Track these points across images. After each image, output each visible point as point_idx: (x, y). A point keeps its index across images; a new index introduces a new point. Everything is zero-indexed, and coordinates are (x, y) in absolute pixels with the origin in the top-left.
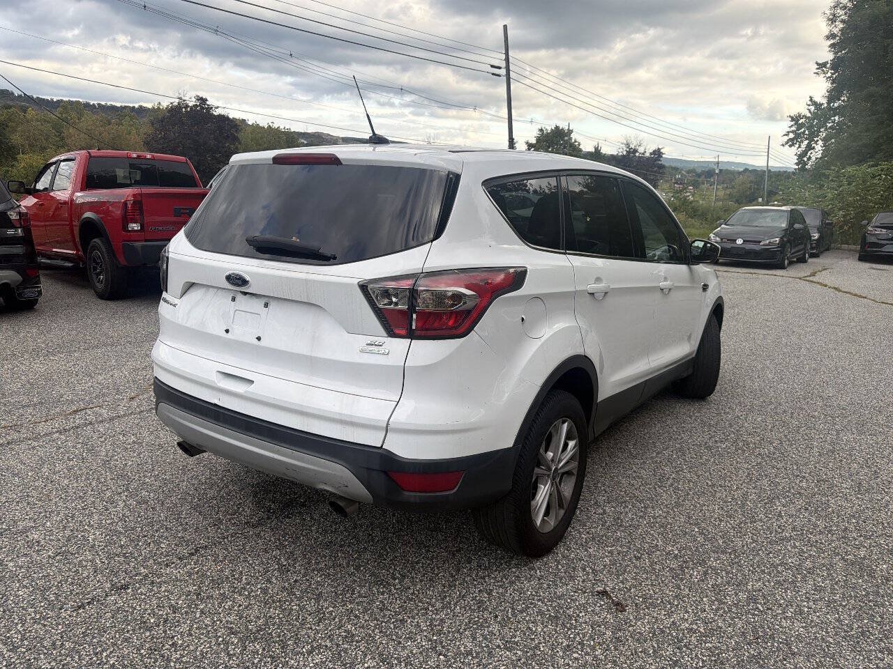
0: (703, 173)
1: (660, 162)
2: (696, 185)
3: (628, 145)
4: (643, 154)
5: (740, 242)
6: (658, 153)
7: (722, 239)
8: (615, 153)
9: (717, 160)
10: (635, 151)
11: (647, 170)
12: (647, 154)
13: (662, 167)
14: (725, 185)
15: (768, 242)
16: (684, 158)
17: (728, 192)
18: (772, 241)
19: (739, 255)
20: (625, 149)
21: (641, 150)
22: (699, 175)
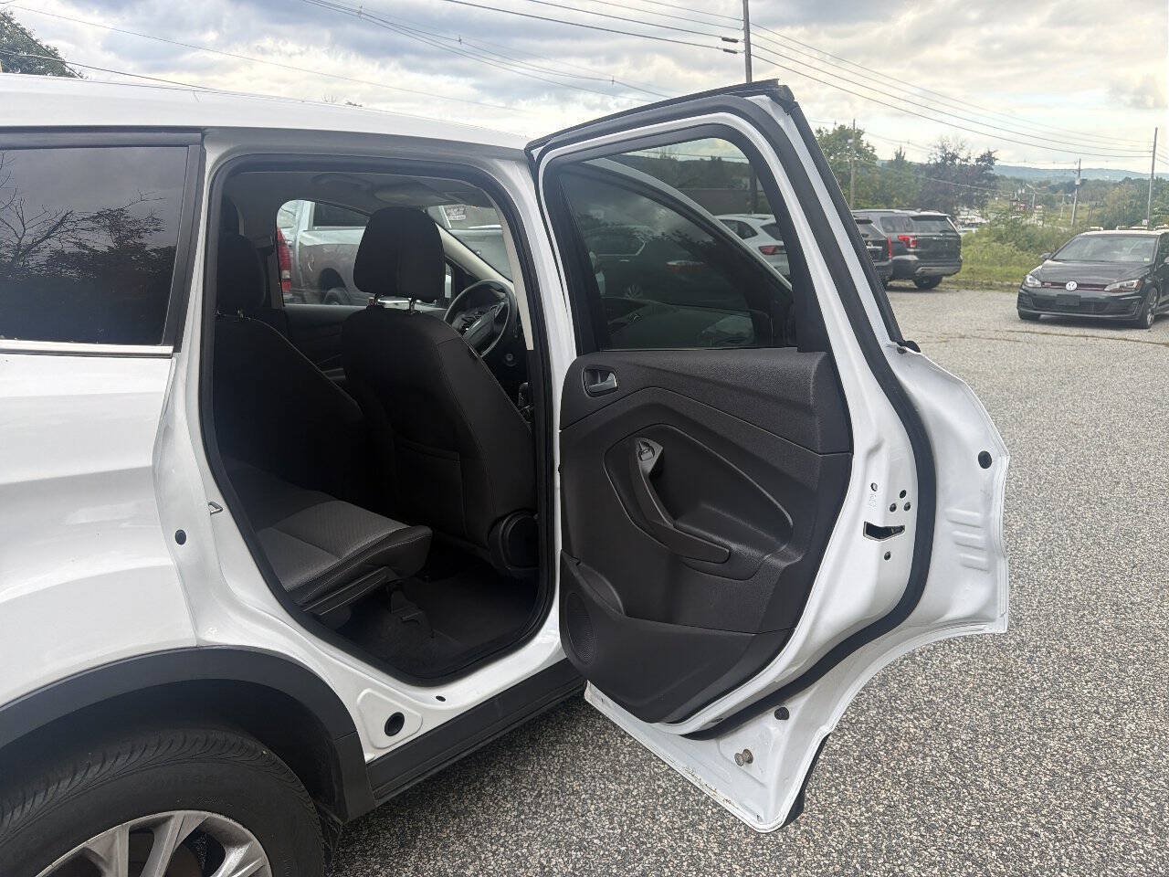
0: (1062, 185)
1: (991, 172)
2: (1049, 203)
3: (943, 148)
4: (966, 160)
5: (1071, 286)
6: (988, 158)
7: (1043, 283)
8: (925, 162)
9: (1076, 167)
10: (954, 157)
11: (972, 184)
12: (972, 162)
13: (994, 178)
14: (1094, 203)
15: (1118, 286)
16: (1027, 165)
17: (1097, 212)
18: (1125, 284)
19: (1068, 308)
20: (939, 154)
21: (963, 155)
22: (1054, 189)
